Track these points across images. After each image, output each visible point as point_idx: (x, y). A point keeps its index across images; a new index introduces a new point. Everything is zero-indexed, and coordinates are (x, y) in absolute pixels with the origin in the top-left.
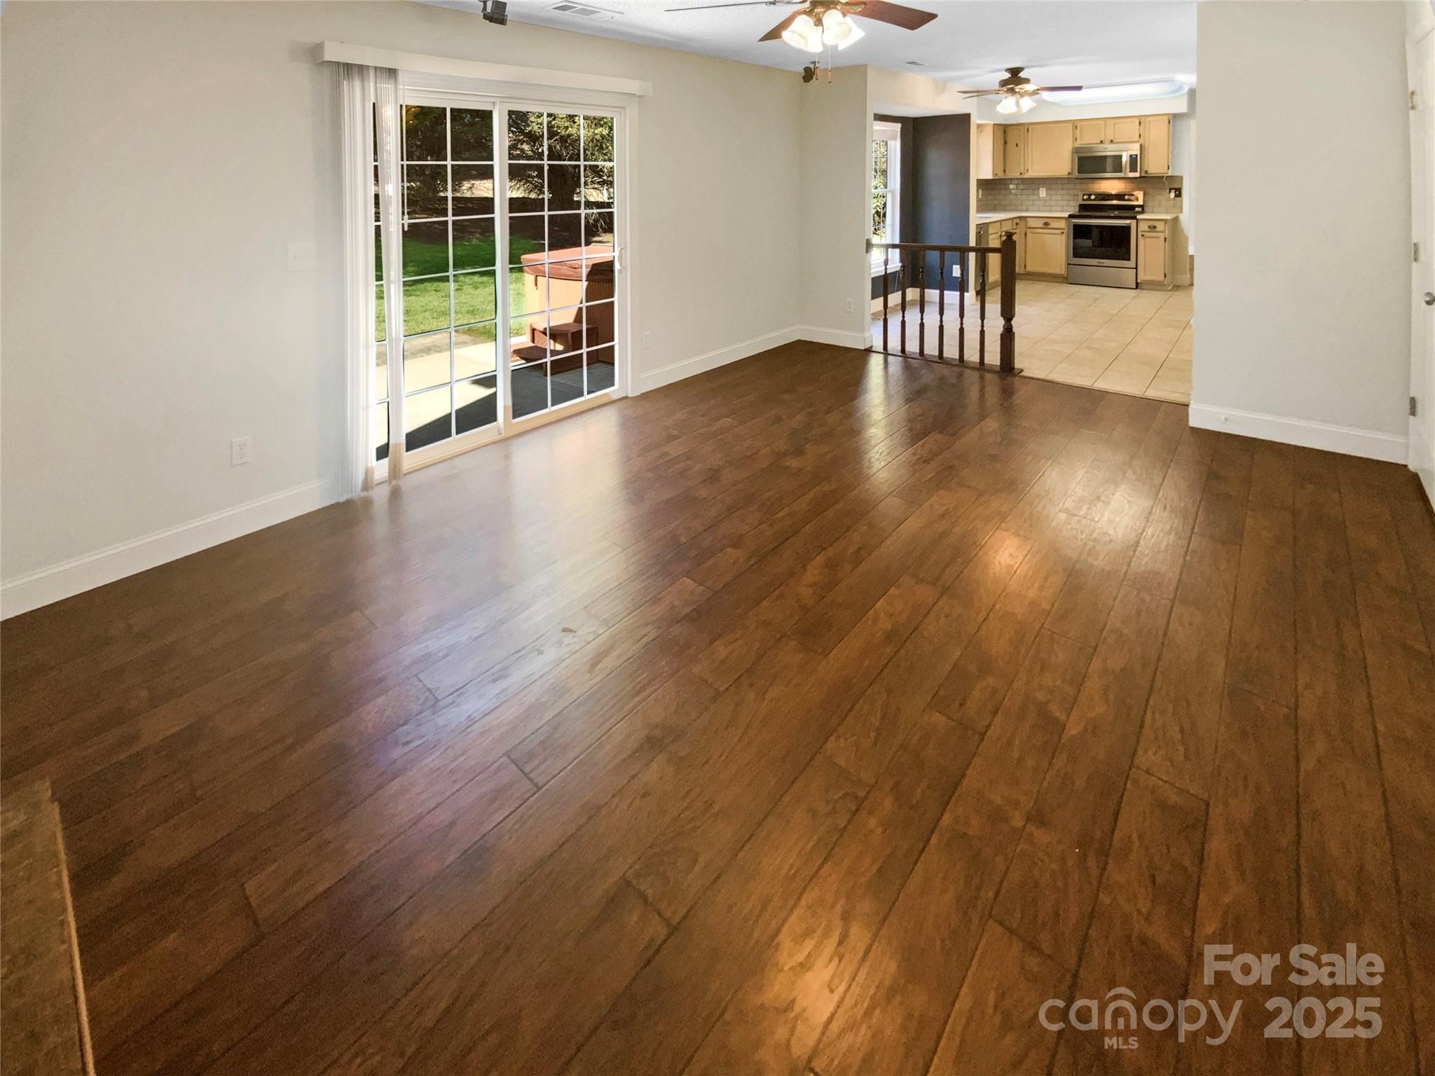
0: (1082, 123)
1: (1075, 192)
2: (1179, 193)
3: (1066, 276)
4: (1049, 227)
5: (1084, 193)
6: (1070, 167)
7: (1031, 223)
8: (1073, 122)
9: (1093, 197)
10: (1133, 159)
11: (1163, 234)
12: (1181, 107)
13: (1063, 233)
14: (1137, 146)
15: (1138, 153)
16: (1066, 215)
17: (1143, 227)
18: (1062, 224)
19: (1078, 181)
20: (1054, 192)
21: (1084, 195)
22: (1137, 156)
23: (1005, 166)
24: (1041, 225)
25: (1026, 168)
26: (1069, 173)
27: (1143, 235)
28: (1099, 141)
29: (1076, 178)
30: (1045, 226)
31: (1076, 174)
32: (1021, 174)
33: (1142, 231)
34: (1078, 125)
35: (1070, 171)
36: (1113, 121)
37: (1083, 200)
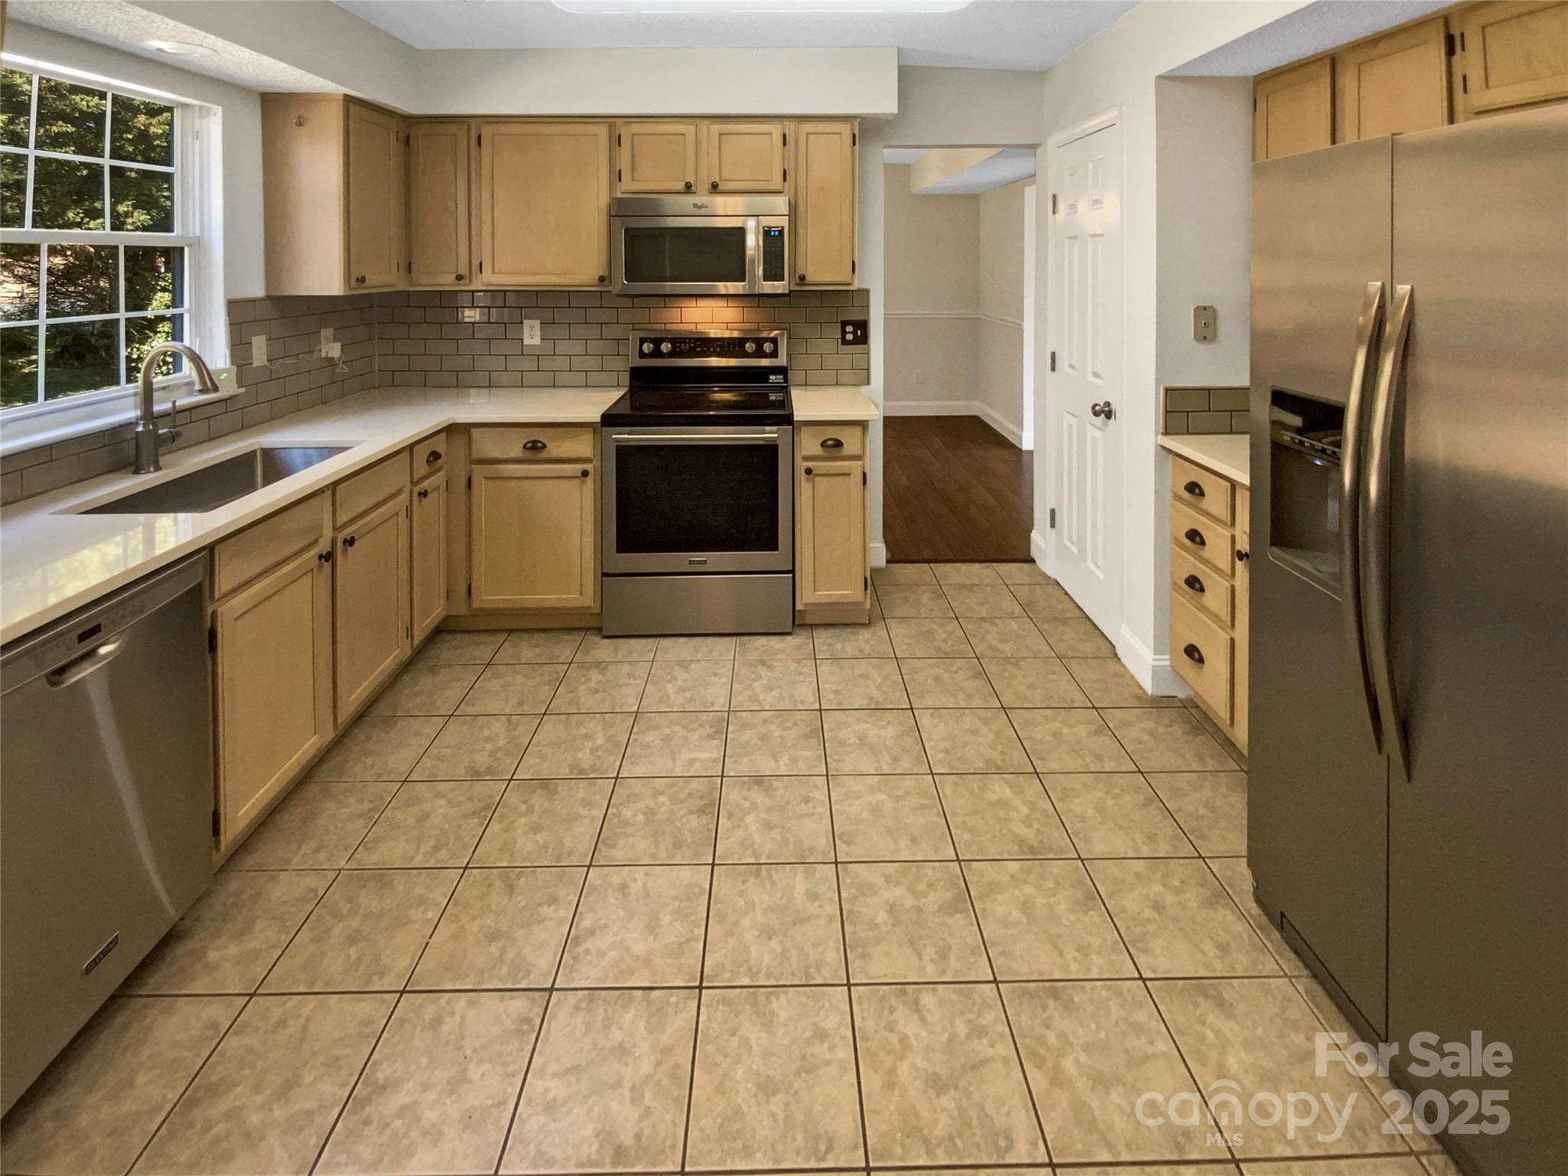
0: (636, 128)
1: (618, 332)
2: (860, 333)
3: (598, 611)
4: (544, 455)
5: (643, 335)
6: (604, 260)
7: (488, 446)
8: (610, 120)
9: (666, 347)
10: (772, 239)
11: (858, 463)
12: (883, 101)
13: (585, 474)
14: (781, 203)
15: (784, 222)
16: (594, 414)
17: (809, 444)
18: (583, 446)
19: (628, 302)
20: (563, 332)
21: (642, 341)
22: (781, 232)
23: (409, 251)
24: (517, 451)
25: (475, 263)
26: (602, 279)
27: (809, 471)
28: (681, 186)
29: (619, 296)
30: (529, 455)
31: (620, 281)
32: (459, 278)
33: (806, 458)
34: (626, 132)
35: (603, 272)
36: (716, 128)
37: (642, 355)
